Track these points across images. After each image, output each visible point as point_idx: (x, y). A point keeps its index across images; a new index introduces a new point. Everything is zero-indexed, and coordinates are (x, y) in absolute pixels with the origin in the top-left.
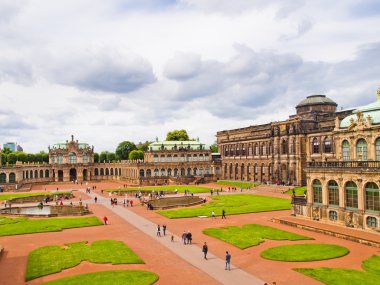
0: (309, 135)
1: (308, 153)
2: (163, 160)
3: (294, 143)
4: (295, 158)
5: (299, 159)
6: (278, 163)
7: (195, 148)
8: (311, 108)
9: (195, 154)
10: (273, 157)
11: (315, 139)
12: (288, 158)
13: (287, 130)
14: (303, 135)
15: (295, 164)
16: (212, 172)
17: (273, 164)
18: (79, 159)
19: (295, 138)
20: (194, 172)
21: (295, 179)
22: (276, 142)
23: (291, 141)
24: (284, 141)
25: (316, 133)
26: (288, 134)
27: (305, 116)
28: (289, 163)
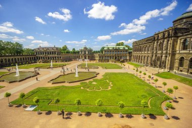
0: (180, 38)
1: (177, 50)
2: (109, 53)
3: (167, 44)
4: (166, 53)
5: (169, 54)
6: (156, 56)
7: (121, 48)
8: (184, 20)
9: (121, 51)
10: (153, 52)
11: (185, 40)
12: (162, 53)
13: (164, 35)
14: (175, 38)
15: (166, 57)
16: (128, 58)
17: (153, 56)
18: (87, 53)
19: (168, 40)
20: (121, 58)
21: (165, 66)
22: (155, 44)
23: (165, 43)
24: (161, 43)
25: (186, 35)
26: (164, 38)
27: (179, 26)
28: (162, 56)
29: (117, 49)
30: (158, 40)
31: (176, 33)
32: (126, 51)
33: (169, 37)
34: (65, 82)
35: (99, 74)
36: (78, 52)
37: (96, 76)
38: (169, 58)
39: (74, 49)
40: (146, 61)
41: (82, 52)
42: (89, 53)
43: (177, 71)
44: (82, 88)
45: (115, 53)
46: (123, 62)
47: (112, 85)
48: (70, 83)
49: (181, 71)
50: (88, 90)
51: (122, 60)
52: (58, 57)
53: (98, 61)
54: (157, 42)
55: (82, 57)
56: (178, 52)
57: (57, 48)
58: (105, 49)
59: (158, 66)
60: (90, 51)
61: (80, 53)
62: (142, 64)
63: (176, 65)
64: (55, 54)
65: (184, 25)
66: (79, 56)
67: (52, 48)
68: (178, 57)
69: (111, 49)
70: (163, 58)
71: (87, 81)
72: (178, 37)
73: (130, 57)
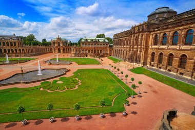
0: (152, 33)
1: (150, 45)
2: (87, 46)
3: (142, 38)
4: (141, 48)
5: (143, 48)
6: (133, 50)
7: (101, 41)
8: (157, 16)
9: (101, 43)
10: (130, 47)
11: (156, 35)
12: (138, 47)
13: (139, 30)
14: (148, 33)
15: (141, 51)
16: (108, 52)
17: (130, 50)
18: (61, 45)
19: (143, 35)
20: (101, 52)
21: (140, 61)
22: (132, 38)
23: (140, 37)
24: (137, 37)
25: (157, 31)
26: (139, 32)
27: (152, 22)
28: (137, 51)
29: (96, 42)
30: (134, 33)
31: (149, 28)
32: (107, 44)
33: (143, 31)
34: (20, 83)
35: (69, 70)
36: (50, 44)
37: (65, 74)
38: (143, 53)
39: (44, 40)
40: (125, 55)
41: (54, 43)
42: (63, 45)
43: (149, 66)
44: (41, 89)
45: (93, 46)
46: (103, 56)
47: (80, 84)
48: (27, 83)
49: (153, 66)
50: (49, 91)
51: (102, 54)
52: (20, 50)
53: (73, 55)
54: (134, 36)
55: (55, 50)
56: (150, 47)
57: (18, 38)
58: (82, 40)
59: (134, 61)
60: (65, 42)
61: (53, 45)
62: (122, 59)
63: (149, 60)
64: (15, 45)
65: (157, 20)
66: (51, 49)
67: (11, 37)
68: (150, 51)
69: (89, 41)
70: (138, 52)
71: (51, 81)
72: (150, 32)
73: (111, 51)
